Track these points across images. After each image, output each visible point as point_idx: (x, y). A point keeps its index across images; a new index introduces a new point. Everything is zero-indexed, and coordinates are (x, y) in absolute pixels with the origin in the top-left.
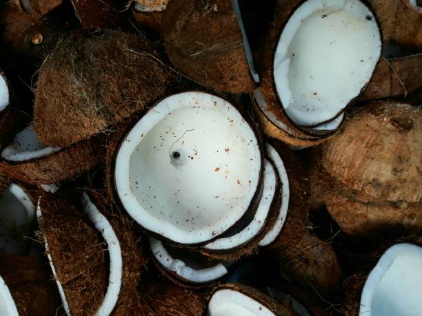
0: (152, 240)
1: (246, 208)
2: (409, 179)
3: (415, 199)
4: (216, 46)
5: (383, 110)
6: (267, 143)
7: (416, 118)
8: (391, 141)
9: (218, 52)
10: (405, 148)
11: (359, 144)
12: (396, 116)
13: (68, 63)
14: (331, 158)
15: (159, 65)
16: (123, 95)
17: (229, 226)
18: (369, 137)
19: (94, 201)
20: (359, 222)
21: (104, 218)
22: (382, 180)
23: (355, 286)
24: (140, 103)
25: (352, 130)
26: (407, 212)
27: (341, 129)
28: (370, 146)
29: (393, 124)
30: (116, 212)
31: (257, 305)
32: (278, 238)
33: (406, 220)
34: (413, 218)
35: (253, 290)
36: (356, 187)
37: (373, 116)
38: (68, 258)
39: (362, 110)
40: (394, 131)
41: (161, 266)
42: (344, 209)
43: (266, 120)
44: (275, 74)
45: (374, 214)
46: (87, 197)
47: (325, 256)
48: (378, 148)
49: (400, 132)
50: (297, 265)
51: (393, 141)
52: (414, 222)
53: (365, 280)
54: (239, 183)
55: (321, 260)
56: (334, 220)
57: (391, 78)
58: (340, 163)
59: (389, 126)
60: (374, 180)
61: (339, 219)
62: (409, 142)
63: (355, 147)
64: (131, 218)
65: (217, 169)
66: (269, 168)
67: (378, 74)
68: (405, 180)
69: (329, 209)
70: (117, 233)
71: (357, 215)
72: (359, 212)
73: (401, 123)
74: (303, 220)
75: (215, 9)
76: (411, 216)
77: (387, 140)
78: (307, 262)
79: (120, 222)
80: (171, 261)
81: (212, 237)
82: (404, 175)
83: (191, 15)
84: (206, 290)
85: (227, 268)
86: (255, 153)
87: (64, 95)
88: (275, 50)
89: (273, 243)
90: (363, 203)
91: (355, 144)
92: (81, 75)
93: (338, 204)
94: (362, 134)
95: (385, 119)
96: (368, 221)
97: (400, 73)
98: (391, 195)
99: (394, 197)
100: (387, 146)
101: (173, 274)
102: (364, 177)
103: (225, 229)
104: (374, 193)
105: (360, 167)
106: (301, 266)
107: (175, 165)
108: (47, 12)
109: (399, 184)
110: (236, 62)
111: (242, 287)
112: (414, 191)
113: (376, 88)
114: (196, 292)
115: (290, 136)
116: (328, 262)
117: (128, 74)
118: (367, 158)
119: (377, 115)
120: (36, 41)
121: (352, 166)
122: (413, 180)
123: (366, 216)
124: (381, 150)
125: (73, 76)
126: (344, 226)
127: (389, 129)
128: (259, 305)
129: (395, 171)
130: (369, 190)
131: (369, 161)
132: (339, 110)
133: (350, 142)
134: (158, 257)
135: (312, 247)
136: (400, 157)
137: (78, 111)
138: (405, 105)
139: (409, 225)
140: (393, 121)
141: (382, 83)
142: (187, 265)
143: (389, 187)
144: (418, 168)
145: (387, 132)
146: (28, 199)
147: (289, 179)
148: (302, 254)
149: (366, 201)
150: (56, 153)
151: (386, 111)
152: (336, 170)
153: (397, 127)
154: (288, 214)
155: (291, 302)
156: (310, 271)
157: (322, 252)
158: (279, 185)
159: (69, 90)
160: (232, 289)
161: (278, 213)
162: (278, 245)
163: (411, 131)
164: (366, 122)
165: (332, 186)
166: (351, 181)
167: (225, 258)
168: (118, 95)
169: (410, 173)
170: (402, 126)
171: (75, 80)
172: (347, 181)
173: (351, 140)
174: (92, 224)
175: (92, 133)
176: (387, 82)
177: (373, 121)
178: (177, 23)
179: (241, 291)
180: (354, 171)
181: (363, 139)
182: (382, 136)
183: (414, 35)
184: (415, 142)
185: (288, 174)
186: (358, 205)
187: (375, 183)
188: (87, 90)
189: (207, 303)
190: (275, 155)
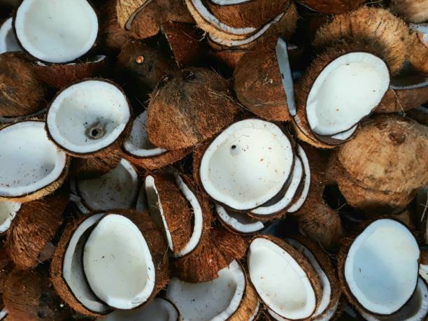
0: (217, 205)
1: (280, 189)
2: (395, 178)
3: (398, 190)
4: (270, 102)
5: (385, 126)
6: (298, 145)
7: (408, 134)
8: (387, 150)
9: (271, 105)
10: (395, 156)
11: (364, 149)
12: (395, 132)
13: (175, 101)
14: (344, 155)
15: (231, 102)
16: (208, 124)
17: (267, 200)
18: (372, 145)
19: (186, 182)
20: (359, 200)
21: (192, 193)
22: (377, 176)
23: (346, 245)
24: (218, 128)
25: (361, 138)
26: (393, 197)
27: (354, 136)
28: (371, 152)
29: (390, 138)
30: (199, 190)
31: (282, 250)
32: (299, 210)
33: (392, 202)
34: (397, 201)
35: (280, 240)
36: (358, 178)
37: (378, 129)
38: (174, 218)
39: (371, 123)
40: (390, 143)
41: (223, 221)
42: (350, 190)
43: (299, 130)
44: (307, 108)
45: (370, 197)
46: (180, 179)
47: (332, 221)
48: (377, 154)
49: (394, 145)
50: (311, 226)
51: (388, 151)
52: (398, 203)
53: (352, 242)
54: (276, 171)
55: (328, 224)
56: (343, 196)
57: (396, 102)
58: (349, 160)
59: (388, 139)
60: (371, 176)
61: (346, 196)
62: (399, 153)
63: (361, 151)
64: (207, 194)
65: (262, 160)
66: (298, 162)
67: (386, 99)
68: (392, 178)
69: (340, 188)
70: (200, 203)
71: (358, 196)
72: (360, 194)
73: (396, 137)
74: (318, 199)
75: (271, 82)
76: (397, 200)
77: (383, 150)
78: (318, 224)
79: (202, 196)
80: (228, 217)
81: (256, 206)
82: (392, 175)
83: (255, 82)
84: (249, 237)
85: (264, 224)
86: (290, 154)
87: (172, 122)
88: (308, 93)
89: (296, 212)
90: (363, 188)
91: (362, 149)
92: (184, 110)
93: (346, 186)
94: (368, 143)
95: (386, 133)
96: (366, 200)
97: (403, 99)
98: (382, 186)
99: (384, 188)
100: (383, 154)
101: (230, 227)
102: (365, 172)
103: (265, 201)
104: (370, 184)
105: (362, 166)
106: (313, 227)
107: (233, 154)
108: (145, 37)
109: (388, 180)
110: (281, 111)
111: (273, 238)
112: (398, 186)
113: (384, 107)
114: (243, 237)
115: (315, 142)
116: (333, 225)
117: (212, 111)
118: (368, 160)
119: (381, 129)
120: (139, 61)
121: (358, 164)
122: (398, 179)
123: (364, 197)
124: (379, 156)
125: (178, 111)
126: (349, 200)
127: (386, 142)
128: (284, 251)
129: (386, 171)
130: (367, 182)
131: (370, 162)
132: (354, 123)
133: (359, 147)
134: (220, 215)
135: (323, 215)
136: (391, 162)
137: (181, 132)
138: (403, 123)
139: (394, 205)
140: (392, 136)
141: (389, 105)
142: (238, 221)
143: (381, 181)
144: (402, 171)
145: (385, 144)
146: (133, 169)
147: (311, 173)
148: (315, 219)
149: (365, 187)
150: (164, 153)
151: (388, 126)
152: (346, 164)
153: (393, 141)
154: (308, 196)
155: (304, 250)
156: (319, 231)
157: (330, 218)
158: (304, 176)
159: (176, 119)
160: (267, 238)
161: (301, 194)
162: (299, 213)
163: (402, 145)
164: (372, 134)
165: (343, 173)
166: (356, 173)
167: (263, 219)
168: (206, 124)
169: (397, 173)
170: (397, 140)
171: (180, 113)
172: (353, 173)
173: (359, 145)
174: (184, 196)
175: (188, 145)
176: (393, 104)
177: (377, 134)
178: (246, 84)
179: (272, 241)
180: (358, 167)
181: (368, 146)
182: (381, 146)
183: (423, 64)
184: (403, 153)
185: (311, 170)
186: (359, 189)
187: (372, 178)
188: (187, 121)
189: (249, 244)
190: (302, 153)
